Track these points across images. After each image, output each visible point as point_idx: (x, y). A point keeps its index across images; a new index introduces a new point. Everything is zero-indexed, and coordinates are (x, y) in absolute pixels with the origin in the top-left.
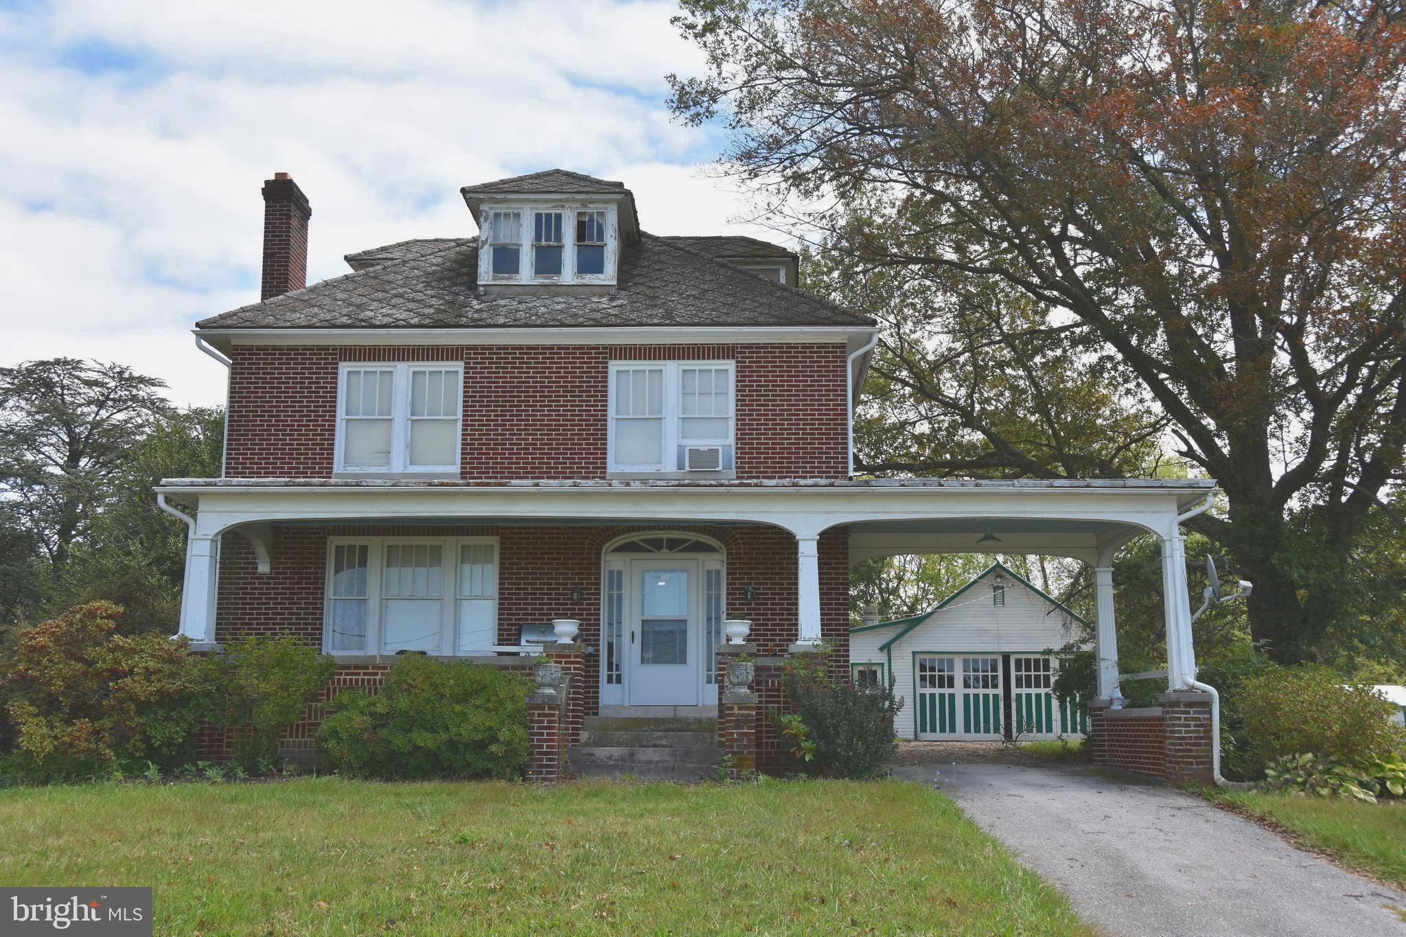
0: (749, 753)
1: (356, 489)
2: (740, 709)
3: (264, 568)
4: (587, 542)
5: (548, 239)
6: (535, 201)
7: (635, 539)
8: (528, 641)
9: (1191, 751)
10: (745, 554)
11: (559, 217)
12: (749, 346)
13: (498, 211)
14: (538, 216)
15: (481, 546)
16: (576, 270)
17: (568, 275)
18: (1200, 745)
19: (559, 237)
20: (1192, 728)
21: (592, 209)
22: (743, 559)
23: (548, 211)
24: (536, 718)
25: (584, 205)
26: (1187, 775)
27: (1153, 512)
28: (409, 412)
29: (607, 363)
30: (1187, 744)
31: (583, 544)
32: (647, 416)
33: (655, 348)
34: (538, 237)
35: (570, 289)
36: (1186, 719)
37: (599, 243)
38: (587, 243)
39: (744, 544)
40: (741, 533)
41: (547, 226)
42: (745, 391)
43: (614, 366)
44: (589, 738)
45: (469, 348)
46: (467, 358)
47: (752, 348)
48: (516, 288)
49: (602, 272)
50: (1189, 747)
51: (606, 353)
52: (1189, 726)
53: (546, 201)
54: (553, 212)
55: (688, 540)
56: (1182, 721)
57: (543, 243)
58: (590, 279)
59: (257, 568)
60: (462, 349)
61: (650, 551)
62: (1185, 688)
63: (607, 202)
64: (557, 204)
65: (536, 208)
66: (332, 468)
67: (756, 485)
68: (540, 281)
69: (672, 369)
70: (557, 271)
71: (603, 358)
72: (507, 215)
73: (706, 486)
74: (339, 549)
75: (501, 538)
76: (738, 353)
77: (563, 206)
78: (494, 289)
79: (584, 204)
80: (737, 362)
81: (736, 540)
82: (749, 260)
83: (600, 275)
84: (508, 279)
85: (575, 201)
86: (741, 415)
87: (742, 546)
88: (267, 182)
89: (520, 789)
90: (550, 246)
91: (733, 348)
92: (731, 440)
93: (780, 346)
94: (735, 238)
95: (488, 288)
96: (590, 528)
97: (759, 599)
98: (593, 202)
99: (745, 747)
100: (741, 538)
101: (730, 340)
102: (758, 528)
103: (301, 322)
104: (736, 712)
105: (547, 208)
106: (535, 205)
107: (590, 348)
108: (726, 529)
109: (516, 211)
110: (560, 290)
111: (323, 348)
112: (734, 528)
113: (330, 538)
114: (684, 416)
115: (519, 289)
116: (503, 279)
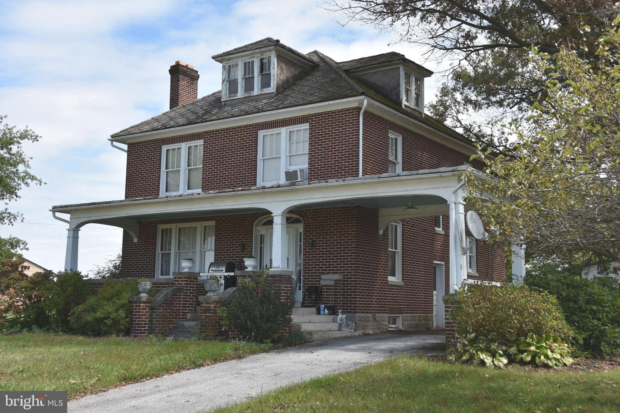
0: (209, 326)
1: (168, 201)
2: (206, 303)
3: (135, 240)
4: (247, 221)
5: (249, 74)
6: (242, 56)
8: (211, 271)
10: (311, 223)
11: (253, 62)
12: (315, 115)
13: (230, 64)
14: (245, 63)
15: (210, 226)
16: (260, 87)
17: (256, 90)
19: (253, 73)
21: (265, 55)
22: (310, 226)
23: (248, 61)
25: (262, 55)
26: (452, 345)
27: (444, 188)
28: (187, 165)
29: (257, 132)
31: (246, 222)
32: (274, 157)
34: (245, 75)
35: (257, 97)
37: (268, 72)
38: (264, 73)
40: (310, 213)
41: (248, 67)
42: (312, 138)
43: (261, 133)
44: (191, 317)
45: (206, 132)
46: (205, 138)
49: (270, 87)
50: (453, 328)
51: (256, 127)
53: (247, 55)
54: (251, 60)
55: (292, 218)
57: (247, 76)
58: (266, 91)
59: (133, 241)
60: (203, 133)
62: (455, 293)
63: (270, 51)
64: (251, 56)
65: (243, 60)
66: (159, 194)
68: (247, 95)
69: (284, 131)
70: (253, 89)
71: (255, 130)
72: (233, 66)
74: (163, 230)
75: (216, 222)
76: (310, 119)
77: (253, 57)
78: (228, 102)
79: (262, 53)
80: (310, 124)
81: (308, 216)
82: (383, 64)
84: (234, 96)
85: (257, 53)
86: (311, 151)
87: (310, 219)
88: (171, 67)
90: (250, 78)
91: (308, 117)
92: (306, 166)
94: (389, 53)
95: (226, 102)
96: (249, 214)
97: (317, 246)
98: (265, 52)
99: (207, 323)
100: (310, 215)
101: (306, 113)
102: (317, 209)
103: (145, 130)
104: (204, 305)
105: (248, 59)
106: (243, 59)
107: (250, 126)
108: (303, 211)
109: (236, 63)
110: (253, 98)
111: (156, 140)
112: (306, 210)
113: (159, 226)
114: (290, 155)
115: (237, 101)
116: (232, 97)
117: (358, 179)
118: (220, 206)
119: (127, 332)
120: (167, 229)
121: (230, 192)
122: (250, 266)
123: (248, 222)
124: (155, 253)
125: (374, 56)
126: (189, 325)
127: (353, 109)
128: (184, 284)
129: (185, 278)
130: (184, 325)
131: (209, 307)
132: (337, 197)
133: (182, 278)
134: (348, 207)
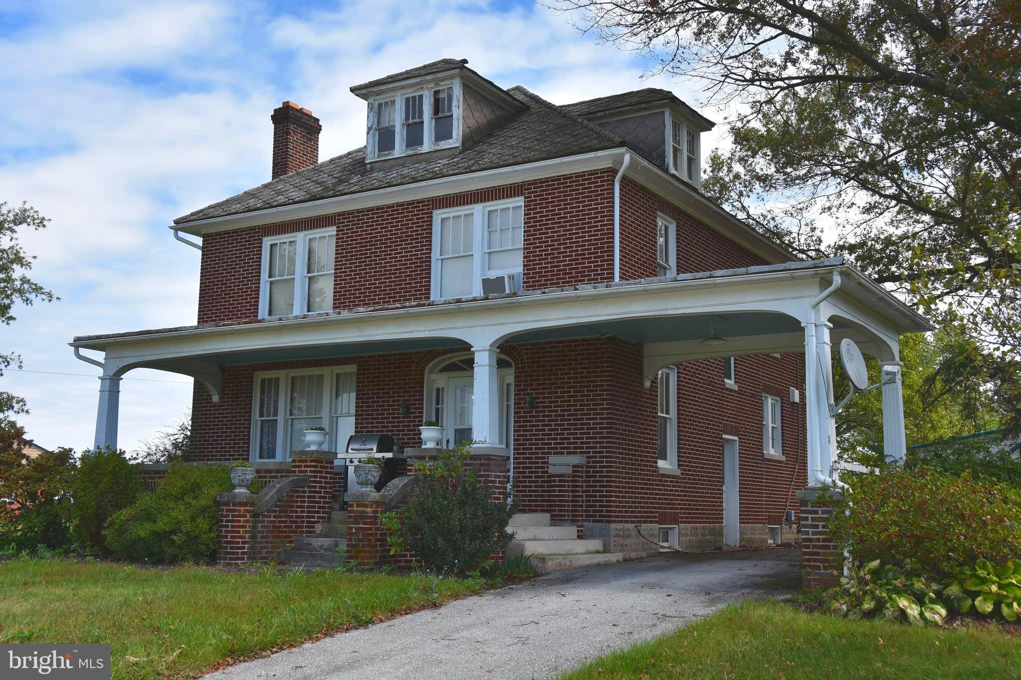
0: (363, 546)
2: (358, 506)
3: (216, 398)
4: (414, 365)
5: (414, 118)
6: (403, 88)
7: (455, 360)
8: (352, 450)
9: (818, 554)
10: (529, 367)
11: (421, 97)
12: (534, 183)
13: (380, 101)
14: (407, 100)
15: (348, 373)
16: (433, 139)
17: (427, 146)
18: (828, 547)
19: (421, 115)
20: (820, 529)
21: (443, 86)
22: (526, 372)
23: (413, 95)
25: (437, 84)
26: (815, 580)
27: (793, 298)
28: (306, 271)
29: (431, 213)
30: (814, 546)
31: (411, 366)
32: (462, 254)
33: (464, 195)
34: (407, 118)
35: (428, 156)
36: (813, 519)
37: (448, 114)
38: (441, 115)
39: (528, 358)
40: (527, 349)
41: (413, 106)
42: (530, 223)
43: (438, 215)
44: (322, 530)
45: (341, 214)
46: (338, 223)
47: (536, 183)
48: (391, 161)
49: (451, 138)
50: (816, 550)
51: (429, 205)
52: (817, 527)
53: (410, 86)
54: (417, 94)
56: (810, 522)
57: (411, 121)
58: (444, 145)
59: (211, 399)
60: (335, 216)
62: (819, 485)
63: (453, 77)
64: (417, 87)
65: (405, 94)
68: (410, 152)
69: (478, 210)
70: (421, 143)
71: (428, 209)
72: (386, 103)
74: (263, 381)
75: (358, 366)
76: (526, 189)
77: (422, 88)
78: (377, 165)
79: (437, 82)
80: (525, 198)
81: (522, 355)
82: (635, 107)
83: (450, 141)
84: (387, 155)
85: (428, 82)
86: (527, 244)
87: (526, 361)
88: (275, 110)
90: (416, 123)
91: (522, 185)
92: (520, 269)
93: (557, 179)
94: (643, 91)
95: (374, 165)
96: (416, 353)
97: (539, 407)
98: (443, 80)
99: (361, 540)
100: (527, 354)
101: (518, 179)
102: (539, 344)
103: (233, 211)
104: (355, 509)
105: (412, 92)
106: (403, 92)
107: (419, 202)
108: (514, 347)
109: (392, 99)
110: (420, 157)
111: (252, 229)
112: (520, 345)
113: (256, 373)
114: (489, 251)
115: (393, 162)
116: (385, 155)
117: (635, 284)
118: (377, 335)
119: (212, 558)
120: (270, 379)
122: (430, 440)
123: (416, 367)
124: (250, 420)
125: (616, 96)
126: (320, 544)
127: (603, 171)
128: (311, 471)
129: (311, 461)
130: (310, 544)
132: (592, 316)
133: (306, 461)
134: (595, 339)
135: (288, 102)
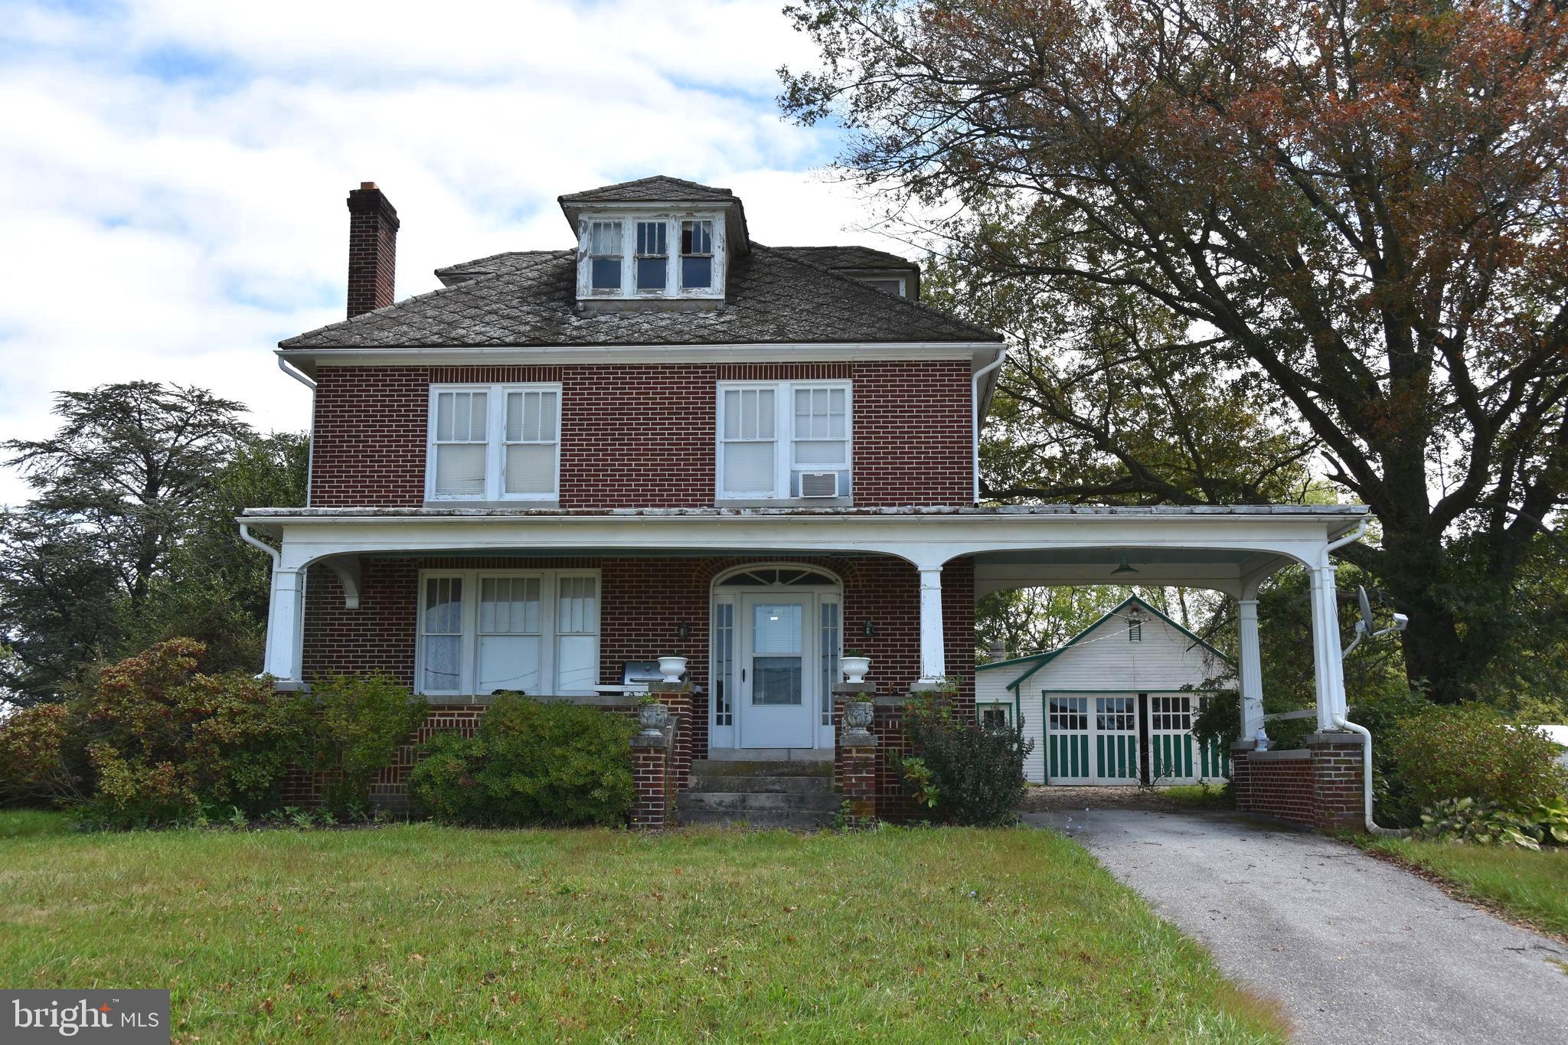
0: (869, 799)
1: (449, 518)
2: (858, 751)
3: (352, 603)
4: (694, 574)
5: (651, 250)
6: (638, 210)
7: (746, 571)
8: (632, 680)
9: (1341, 796)
10: (863, 586)
11: (662, 227)
12: (867, 364)
13: (598, 221)
14: (641, 227)
15: (581, 579)
16: (681, 284)
17: (673, 288)
18: (1350, 789)
19: (663, 248)
20: (1343, 771)
21: (698, 218)
22: (861, 592)
23: (651, 221)
24: (641, 762)
25: (690, 214)
26: (1338, 821)
27: (1301, 540)
28: (504, 436)
29: (715, 383)
30: (1337, 788)
31: (690, 576)
32: (758, 439)
33: (766, 367)
34: (640, 248)
35: (674, 304)
36: (1336, 762)
37: (706, 255)
38: (693, 254)
39: (862, 575)
40: (859, 565)
41: (650, 237)
42: (862, 412)
43: (722, 386)
44: (698, 784)
45: (568, 367)
46: (565, 379)
47: (870, 366)
48: (618, 303)
49: (709, 285)
50: (1339, 792)
51: (714, 372)
52: (1339, 769)
53: (649, 210)
54: (657, 221)
55: (804, 572)
56: (1332, 764)
57: (646, 255)
58: (696, 293)
59: (344, 603)
60: (560, 369)
61: (761, 584)
62: (1335, 728)
63: (714, 210)
64: (660, 213)
65: (639, 218)
66: (423, 497)
67: (875, 513)
68: (643, 295)
69: (784, 389)
70: (662, 285)
71: (711, 377)
72: (607, 226)
73: (821, 514)
75: (603, 571)
76: (855, 371)
77: (667, 215)
78: (593, 304)
79: (690, 211)
80: (854, 381)
81: (854, 572)
83: (706, 289)
84: (609, 293)
85: (679, 209)
86: (859, 438)
87: (860, 578)
88: (352, 193)
89: (627, 838)
90: (653, 258)
91: (850, 366)
92: (848, 465)
93: (900, 364)
94: (851, 248)
95: (589, 304)
96: (700, 560)
98: (698, 212)
99: (864, 792)
100: (859, 570)
101: (846, 358)
105: (650, 218)
106: (637, 215)
107: (696, 366)
108: (843, 560)
109: (617, 221)
110: (665, 305)
111: (413, 369)
113: (422, 571)
114: (799, 439)
115: (620, 305)
116: (603, 293)
117: (1145, 513)
118: (775, 542)
120: (445, 581)
121: (827, 513)
123: (697, 577)
124: (414, 635)
126: (718, 800)
127: (959, 363)
130: (702, 801)
131: (868, 759)
135: (371, 184)
